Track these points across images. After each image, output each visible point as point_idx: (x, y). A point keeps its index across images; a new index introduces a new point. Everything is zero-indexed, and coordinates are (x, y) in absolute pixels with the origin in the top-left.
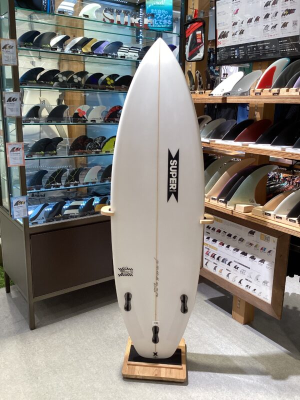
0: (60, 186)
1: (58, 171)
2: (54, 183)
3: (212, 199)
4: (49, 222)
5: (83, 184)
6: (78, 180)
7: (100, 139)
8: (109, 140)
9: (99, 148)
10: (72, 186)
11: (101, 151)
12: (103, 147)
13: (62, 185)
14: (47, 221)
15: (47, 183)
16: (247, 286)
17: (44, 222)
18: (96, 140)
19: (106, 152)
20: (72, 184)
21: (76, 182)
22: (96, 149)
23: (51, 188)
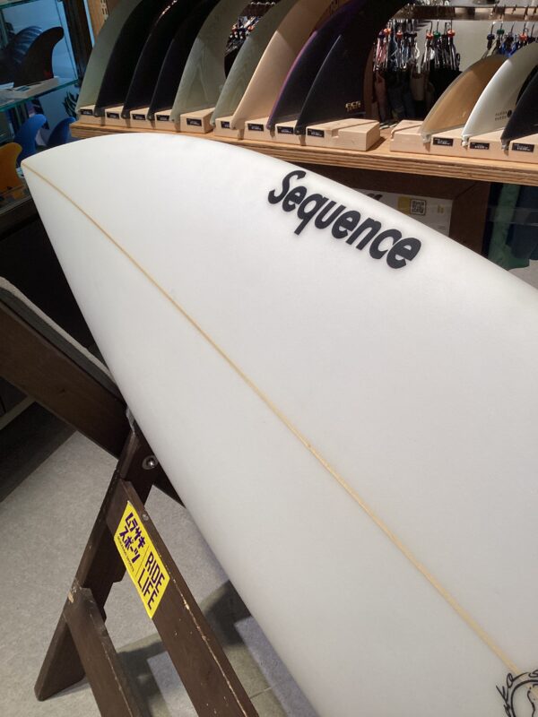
3: (251, 127)
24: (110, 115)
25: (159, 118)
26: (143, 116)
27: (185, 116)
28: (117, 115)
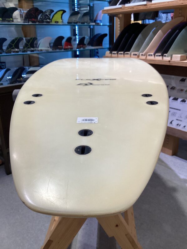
0: (19, 52)
1: (16, 39)
2: (13, 48)
3: (149, 55)
4: (12, 83)
5: (38, 51)
6: (33, 47)
7: (49, 11)
8: (56, 13)
9: (49, 19)
10: (29, 53)
11: (51, 22)
12: (52, 18)
13: (20, 51)
14: (11, 83)
15: (8, 48)
16: (178, 125)
17: (8, 84)
18: (45, 12)
19: (55, 22)
20: (29, 50)
21: (32, 49)
22: (46, 19)
23: (11, 53)
24: (113, 53)
25: (126, 54)
26: (122, 54)
27: (132, 53)
28: (115, 54)
